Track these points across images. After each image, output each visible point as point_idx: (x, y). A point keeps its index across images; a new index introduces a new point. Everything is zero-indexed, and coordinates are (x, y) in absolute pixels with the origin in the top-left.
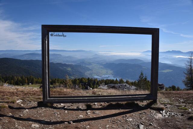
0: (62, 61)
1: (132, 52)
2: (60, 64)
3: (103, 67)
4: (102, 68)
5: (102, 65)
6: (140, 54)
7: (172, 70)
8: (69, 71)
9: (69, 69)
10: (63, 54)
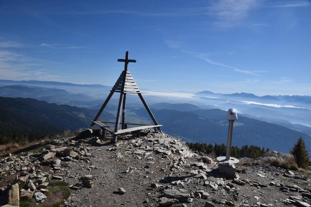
0: (68, 102)
1: (179, 92)
2: (67, 106)
3: (135, 114)
4: (133, 116)
5: (133, 111)
6: (193, 95)
7: (243, 124)
8: (82, 118)
9: (82, 116)
10: (68, 89)
